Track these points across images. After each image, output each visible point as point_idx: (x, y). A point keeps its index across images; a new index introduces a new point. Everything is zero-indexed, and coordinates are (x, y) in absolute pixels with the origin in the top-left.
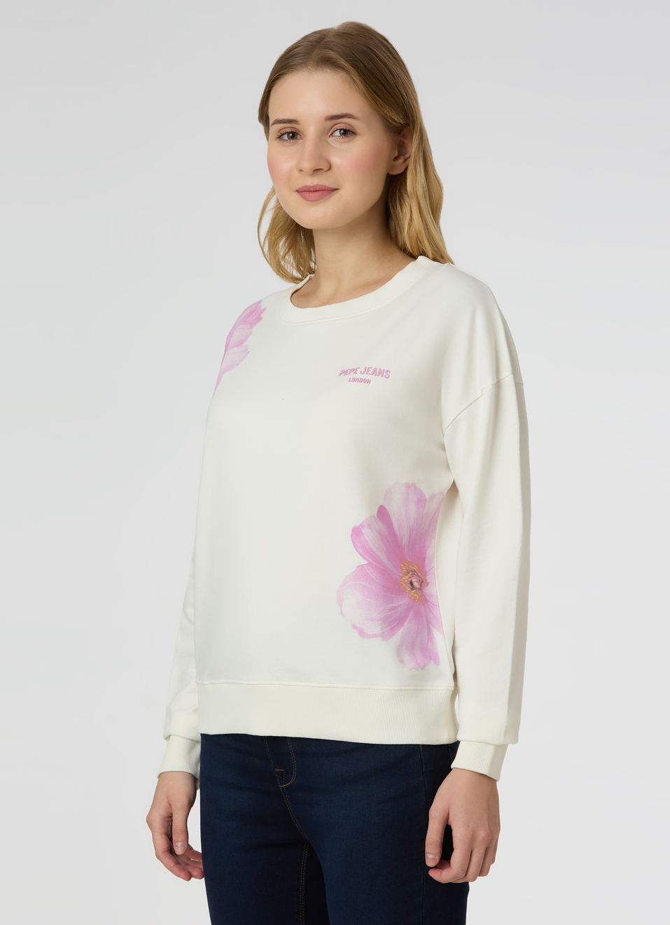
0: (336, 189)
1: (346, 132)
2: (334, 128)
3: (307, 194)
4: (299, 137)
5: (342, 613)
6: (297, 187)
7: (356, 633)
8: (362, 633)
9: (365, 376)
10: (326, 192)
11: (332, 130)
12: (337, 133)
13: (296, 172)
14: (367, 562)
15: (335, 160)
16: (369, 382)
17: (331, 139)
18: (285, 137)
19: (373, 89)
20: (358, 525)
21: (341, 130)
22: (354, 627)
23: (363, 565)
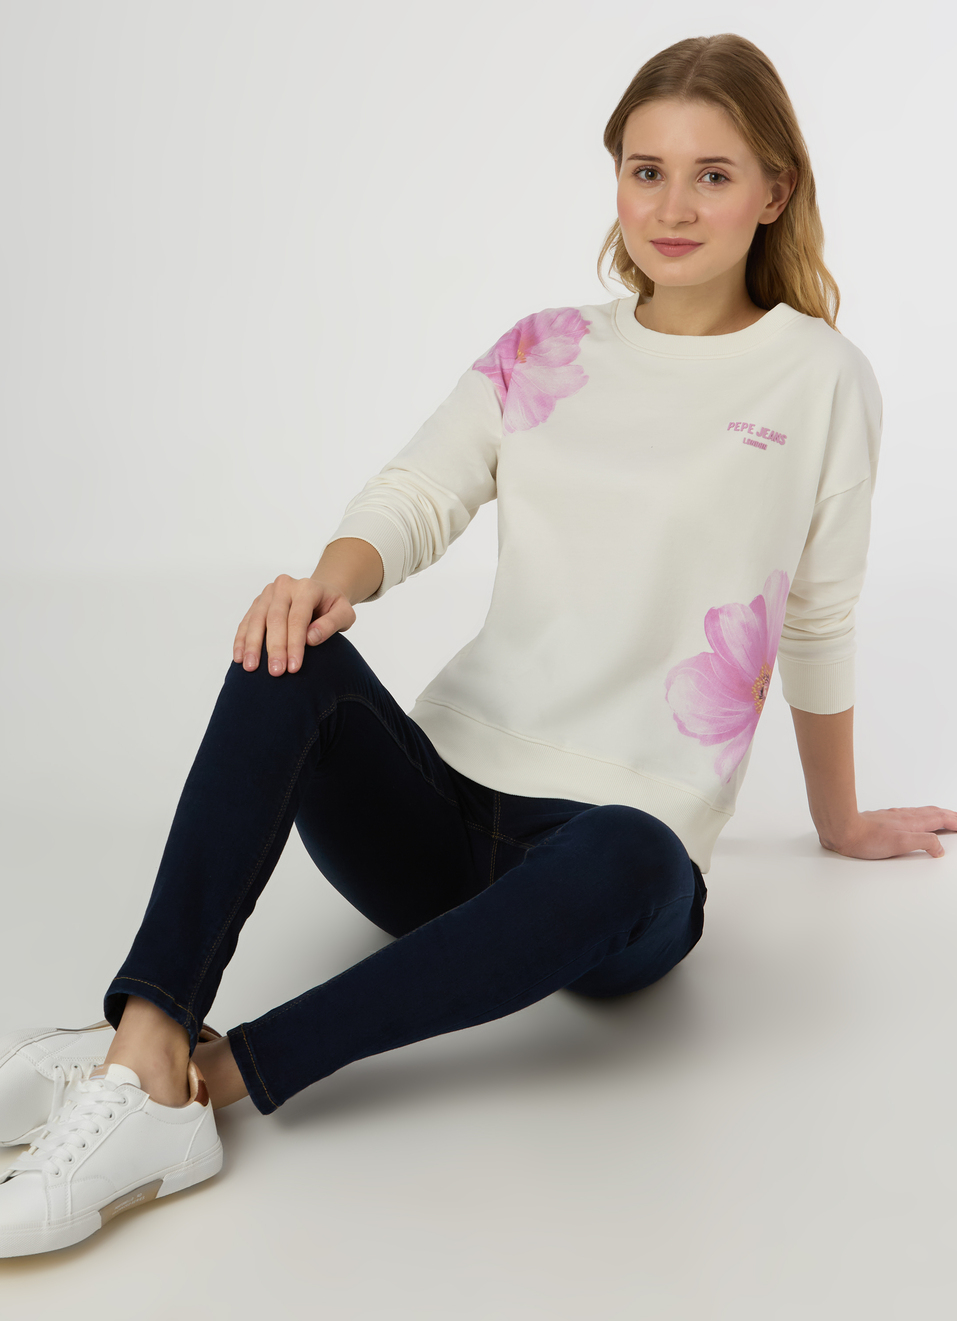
0: (701, 244)
1: (718, 178)
2: (706, 171)
3: (666, 248)
4: (659, 177)
5: (666, 698)
6: (654, 238)
7: (675, 725)
8: (681, 727)
9: (761, 440)
10: (689, 247)
11: (703, 173)
12: (707, 178)
13: (654, 221)
14: (712, 652)
15: (705, 211)
16: (763, 447)
17: (699, 184)
18: (643, 174)
19: (755, 126)
20: (716, 608)
21: (712, 174)
22: (676, 717)
23: (708, 654)
